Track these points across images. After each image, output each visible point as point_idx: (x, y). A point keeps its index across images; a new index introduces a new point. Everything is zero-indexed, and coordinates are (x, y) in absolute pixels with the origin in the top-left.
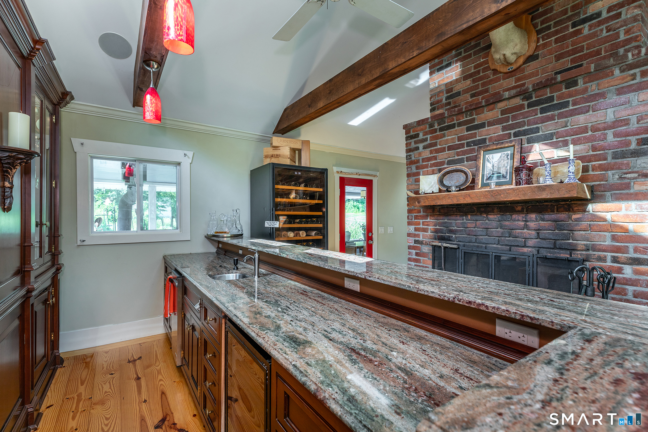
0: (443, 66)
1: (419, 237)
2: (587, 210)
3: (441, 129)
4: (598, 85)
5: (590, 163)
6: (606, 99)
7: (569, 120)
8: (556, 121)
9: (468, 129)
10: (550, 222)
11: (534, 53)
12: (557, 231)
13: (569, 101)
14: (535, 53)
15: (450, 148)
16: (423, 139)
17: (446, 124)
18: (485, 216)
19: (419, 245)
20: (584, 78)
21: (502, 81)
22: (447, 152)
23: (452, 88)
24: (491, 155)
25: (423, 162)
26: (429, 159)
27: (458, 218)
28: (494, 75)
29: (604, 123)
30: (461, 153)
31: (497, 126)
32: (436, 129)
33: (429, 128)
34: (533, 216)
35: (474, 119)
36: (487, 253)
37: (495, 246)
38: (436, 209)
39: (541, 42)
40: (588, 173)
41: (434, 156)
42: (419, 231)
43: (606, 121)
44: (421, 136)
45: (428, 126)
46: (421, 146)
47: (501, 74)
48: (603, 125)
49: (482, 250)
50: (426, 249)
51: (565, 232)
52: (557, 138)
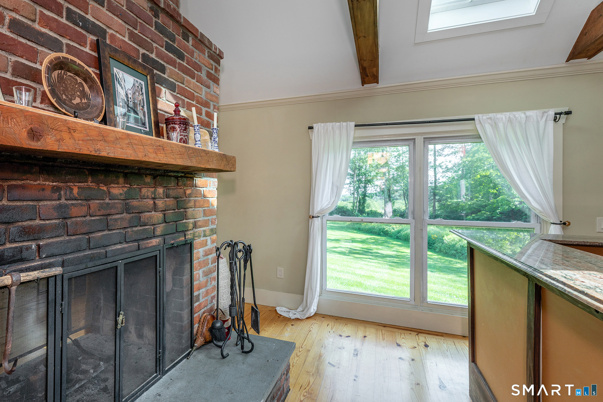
2: (194, 185)
8: (177, 71)
10: (172, 199)
12: (176, 210)
24: (121, 73)
34: (160, 190)
51: (182, 210)
52: (178, 93)
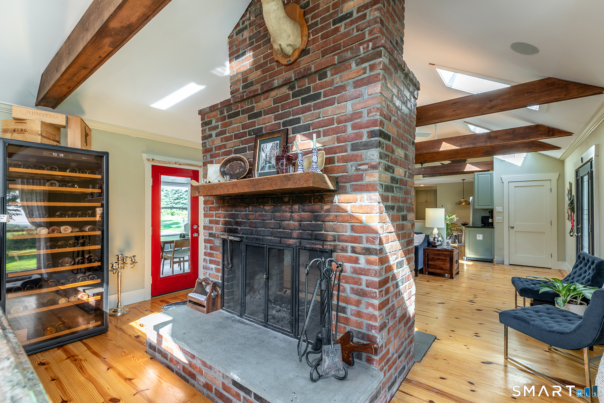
0: (239, 55)
1: (213, 230)
2: (334, 201)
3: (230, 117)
4: (341, 77)
5: (336, 155)
6: (347, 92)
7: (321, 111)
8: (312, 112)
9: (250, 118)
10: (308, 213)
11: (306, 47)
12: (314, 222)
13: (321, 92)
14: (308, 48)
15: (237, 136)
16: (215, 126)
17: (233, 111)
18: (262, 207)
19: (212, 238)
20: (331, 70)
21: (284, 73)
22: (234, 141)
23: (247, 78)
24: (265, 144)
25: (216, 150)
26: (219, 148)
27: (242, 209)
28: (278, 67)
29: (345, 115)
30: (244, 142)
31: (271, 115)
32: (225, 116)
33: (220, 115)
34: (296, 207)
35: (253, 107)
36: (263, 246)
37: (269, 238)
38: (226, 200)
39: (312, 37)
40: (334, 165)
41: (224, 144)
42: (213, 224)
43: (347, 113)
44: (214, 123)
45: (219, 113)
46: (214, 133)
47: (283, 67)
48: (344, 117)
49: (259, 242)
50: (218, 243)
51: (319, 223)
52: (313, 129)
